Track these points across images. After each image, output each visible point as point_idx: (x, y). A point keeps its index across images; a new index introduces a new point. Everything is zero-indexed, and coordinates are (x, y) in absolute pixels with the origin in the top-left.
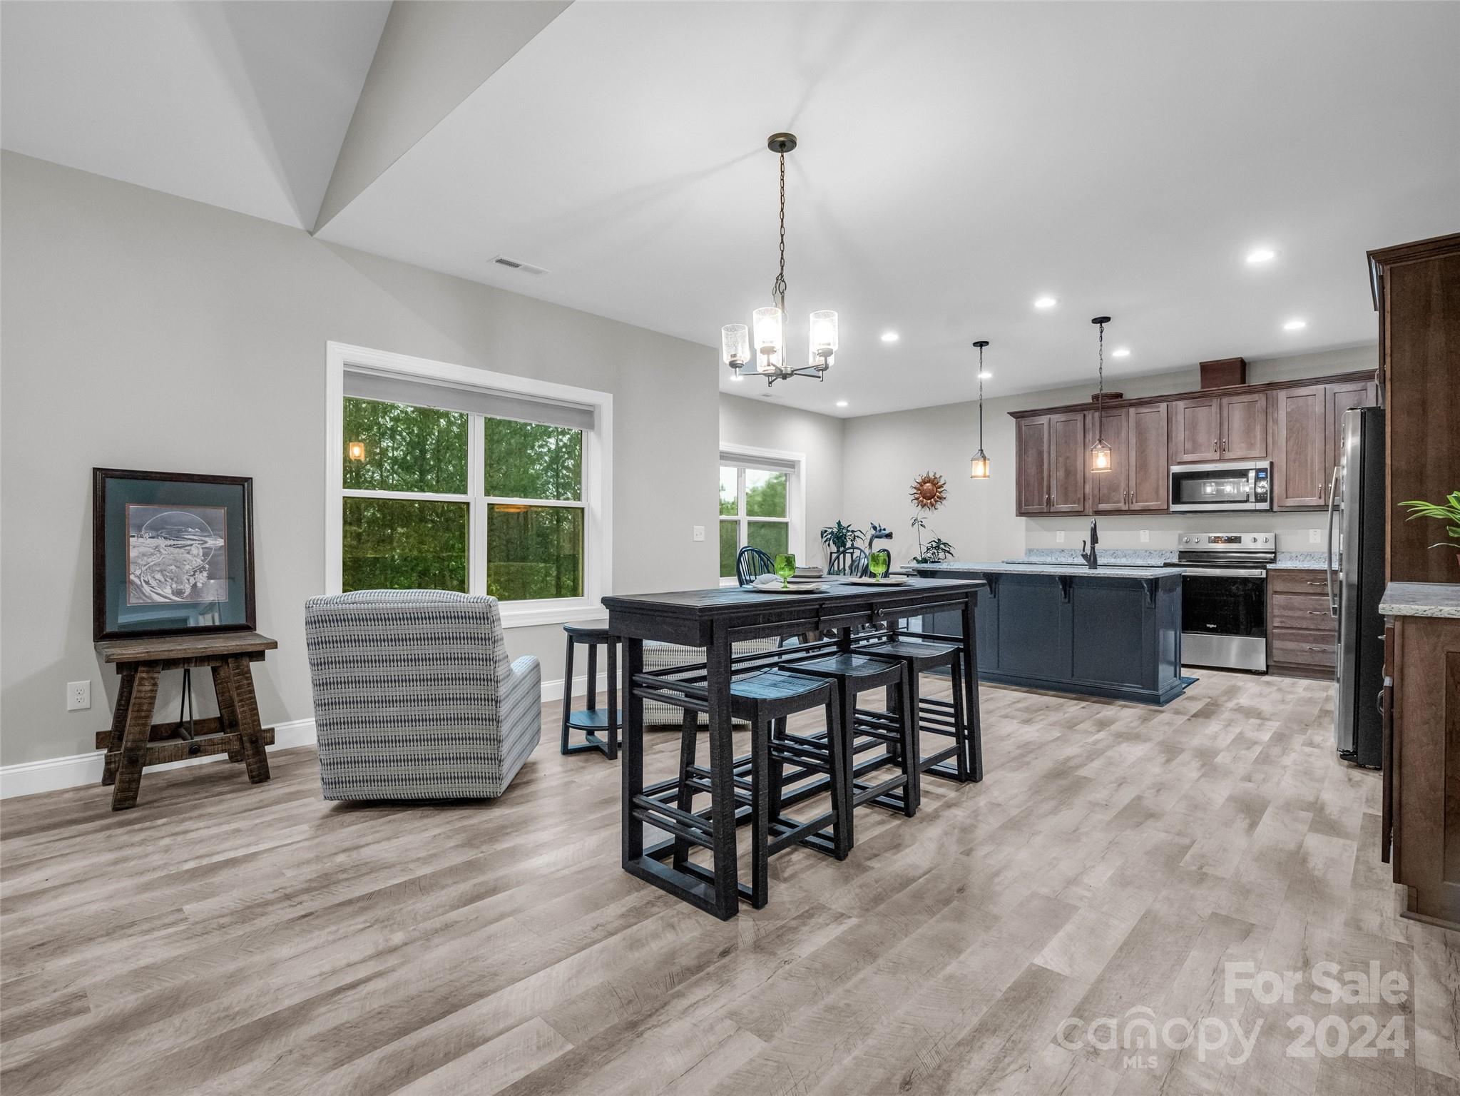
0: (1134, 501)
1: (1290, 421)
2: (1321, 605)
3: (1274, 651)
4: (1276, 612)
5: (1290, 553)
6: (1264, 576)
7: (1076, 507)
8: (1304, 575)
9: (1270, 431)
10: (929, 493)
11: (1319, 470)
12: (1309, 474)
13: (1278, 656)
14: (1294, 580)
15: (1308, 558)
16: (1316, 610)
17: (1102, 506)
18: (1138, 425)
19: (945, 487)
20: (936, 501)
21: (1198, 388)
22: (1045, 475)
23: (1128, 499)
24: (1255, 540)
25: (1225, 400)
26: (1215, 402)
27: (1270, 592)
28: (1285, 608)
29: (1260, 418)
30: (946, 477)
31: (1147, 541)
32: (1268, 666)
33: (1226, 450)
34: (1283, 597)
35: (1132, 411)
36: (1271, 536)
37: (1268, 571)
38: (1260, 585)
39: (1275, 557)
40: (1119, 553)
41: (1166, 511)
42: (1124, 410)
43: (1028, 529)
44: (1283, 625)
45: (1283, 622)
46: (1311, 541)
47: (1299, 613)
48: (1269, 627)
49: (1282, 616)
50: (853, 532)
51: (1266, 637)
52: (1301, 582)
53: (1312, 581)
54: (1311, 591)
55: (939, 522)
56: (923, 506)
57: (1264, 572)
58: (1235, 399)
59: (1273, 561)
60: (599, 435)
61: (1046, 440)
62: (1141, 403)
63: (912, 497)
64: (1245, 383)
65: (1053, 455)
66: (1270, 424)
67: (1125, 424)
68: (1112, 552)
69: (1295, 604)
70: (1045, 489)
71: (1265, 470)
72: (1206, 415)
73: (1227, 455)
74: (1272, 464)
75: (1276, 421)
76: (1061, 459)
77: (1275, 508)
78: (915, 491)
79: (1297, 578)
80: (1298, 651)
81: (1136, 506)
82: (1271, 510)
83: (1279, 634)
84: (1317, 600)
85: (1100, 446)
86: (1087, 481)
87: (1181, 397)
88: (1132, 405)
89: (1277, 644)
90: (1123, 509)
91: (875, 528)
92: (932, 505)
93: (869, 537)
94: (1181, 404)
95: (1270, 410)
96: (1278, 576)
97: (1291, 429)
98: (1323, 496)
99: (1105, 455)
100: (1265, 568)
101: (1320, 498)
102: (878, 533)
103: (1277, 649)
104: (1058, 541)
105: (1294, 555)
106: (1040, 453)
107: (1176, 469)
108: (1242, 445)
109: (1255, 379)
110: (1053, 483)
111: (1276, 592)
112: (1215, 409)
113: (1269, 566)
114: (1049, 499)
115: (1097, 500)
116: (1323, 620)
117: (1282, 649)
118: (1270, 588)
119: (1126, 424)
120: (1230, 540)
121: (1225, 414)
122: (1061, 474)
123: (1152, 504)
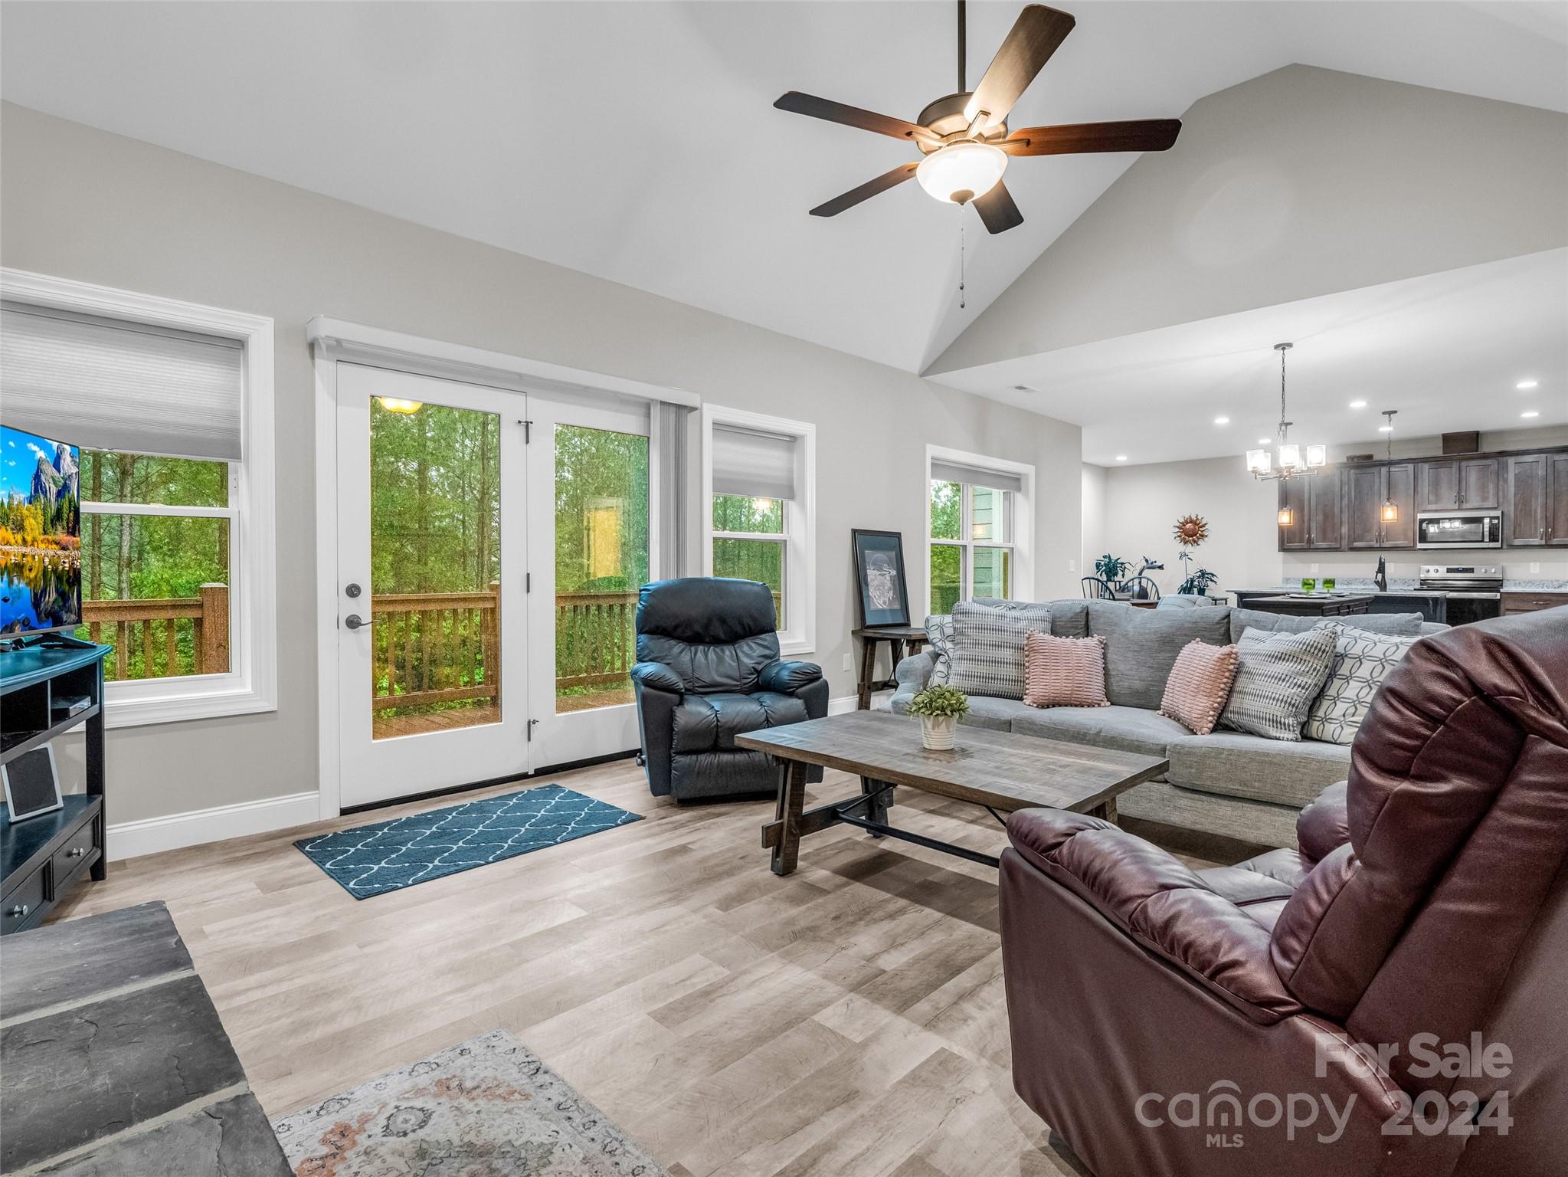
0: (1385, 540)
1: (1518, 481)
5: (1515, 581)
6: (1498, 597)
7: (1334, 545)
8: (1531, 597)
9: (1501, 487)
10: (1191, 532)
11: (1541, 518)
12: (1532, 521)
14: (1519, 600)
15: (1529, 584)
17: (1356, 544)
19: (1207, 527)
20: (1199, 538)
21: (1440, 453)
22: (1306, 518)
23: (1379, 538)
24: (1486, 571)
25: (1464, 464)
26: (1455, 465)
27: (1502, 610)
29: (1492, 477)
30: (1208, 518)
33: (1464, 501)
35: (1382, 468)
36: (1498, 568)
37: (1501, 594)
38: (1495, 604)
39: (1502, 583)
41: (1411, 549)
42: (1377, 469)
43: (1284, 562)
46: (1533, 572)
50: (1122, 564)
52: (1528, 602)
53: (1537, 601)
55: (1202, 556)
56: (1185, 543)
57: (1498, 595)
58: (1471, 463)
59: (1501, 586)
60: (1027, 495)
61: (1306, 491)
62: (1390, 463)
63: (1176, 535)
64: (1478, 451)
65: (1313, 503)
66: (1501, 483)
67: (1377, 480)
70: (1305, 530)
71: (1496, 518)
72: (1447, 474)
73: (1465, 506)
74: (1502, 513)
75: (1506, 481)
76: (1320, 507)
77: (1506, 546)
78: (1178, 530)
79: (1525, 599)
81: (1387, 544)
82: (1502, 547)
85: (1388, 503)
86: (1343, 524)
87: (1425, 460)
88: (1383, 465)
90: (1374, 546)
91: (1147, 561)
92: (1195, 542)
93: (1139, 568)
94: (1426, 466)
95: (1501, 472)
96: (1510, 598)
97: (1519, 487)
98: (1544, 538)
99: (1393, 510)
100: (1499, 592)
101: (1542, 539)
102: (1150, 565)
104: (1312, 571)
105: (1518, 582)
106: (1301, 502)
107: (1420, 516)
108: (1478, 498)
109: (1487, 448)
110: (1313, 525)
111: (1508, 610)
112: (1455, 469)
113: (1502, 590)
114: (1309, 538)
115: (1352, 539)
118: (1503, 607)
120: (1465, 570)
121: (1463, 474)
122: (1320, 517)
123: (1400, 543)
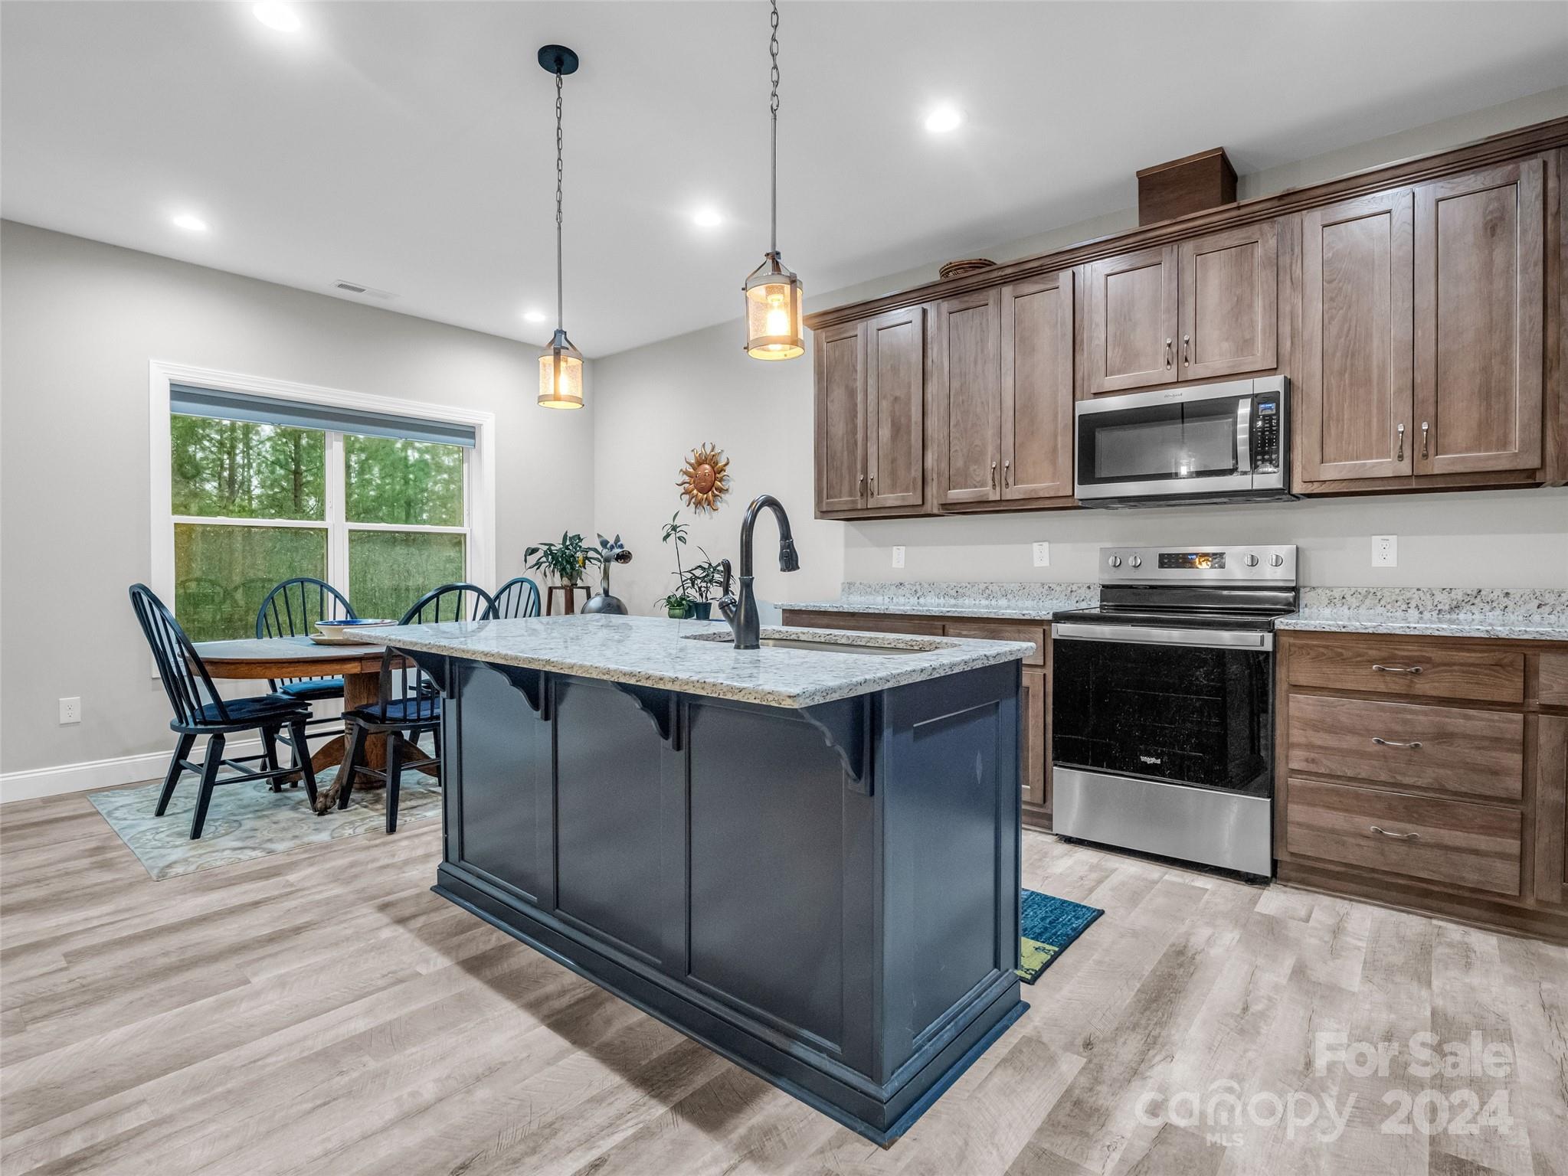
0: (1011, 481)
1: (1330, 282)
2: (1405, 722)
3: (1290, 828)
4: (1297, 735)
5: (1331, 589)
6: (1268, 646)
7: (912, 499)
8: (1361, 647)
9: (1285, 308)
10: (705, 481)
11: (1399, 391)
12: (1375, 403)
13: (1299, 841)
14: (1339, 659)
15: (1368, 602)
16: (1392, 735)
18: (1017, 321)
20: (715, 496)
21: (1133, 225)
22: (860, 436)
23: (1000, 476)
24: (1254, 562)
25: (1189, 248)
26: (1167, 256)
27: (1281, 688)
28: (1316, 726)
29: (1263, 279)
30: (729, 452)
31: (1046, 563)
32: (1274, 864)
33: (1191, 358)
34: (1312, 698)
35: (1007, 291)
36: (1285, 551)
37: (1276, 634)
38: (1259, 665)
39: (1296, 598)
40: (995, 588)
41: (1070, 501)
42: (992, 293)
43: (848, 544)
44: (1313, 768)
45: (1313, 761)
46: (1377, 562)
47: (1351, 742)
48: (1281, 770)
49: (1310, 747)
50: (587, 549)
51: (1271, 795)
52: (1358, 664)
53: (1384, 661)
54: (1382, 688)
56: (693, 505)
57: (1269, 637)
58: (1209, 242)
59: (1291, 608)
61: (860, 367)
62: (1023, 273)
63: (681, 489)
64: (1235, 200)
65: (872, 397)
66: (1287, 289)
67: (994, 323)
68: (983, 586)
69: (1344, 719)
70: (859, 466)
71: (1272, 397)
72: (1149, 285)
73: (1193, 370)
74: (1288, 384)
75: (1299, 286)
76: (884, 404)
77: (1298, 488)
78: (687, 479)
79: (1347, 654)
80: (1347, 833)
81: (1016, 494)
82: (1284, 493)
83: (1303, 789)
84: (1397, 711)
86: (929, 443)
87: (1099, 250)
88: (1006, 281)
89: (1296, 812)
90: (992, 498)
92: (707, 502)
94: (1100, 267)
95: (1285, 260)
96: (1301, 647)
97: (1332, 299)
98: (1407, 453)
100: (1270, 627)
101: (1401, 458)
102: (609, 553)
103: (1300, 825)
104: (895, 565)
105: (1337, 593)
106: (851, 393)
107: (1087, 407)
108: (1225, 345)
109: (1257, 192)
110: (872, 450)
111: (1297, 688)
113: (1282, 623)
114: (864, 482)
115: (945, 483)
116: (1409, 762)
117: (1309, 827)
118: (1284, 675)
119: (996, 322)
121: (1188, 279)
122: (886, 432)
123: (1044, 489)
